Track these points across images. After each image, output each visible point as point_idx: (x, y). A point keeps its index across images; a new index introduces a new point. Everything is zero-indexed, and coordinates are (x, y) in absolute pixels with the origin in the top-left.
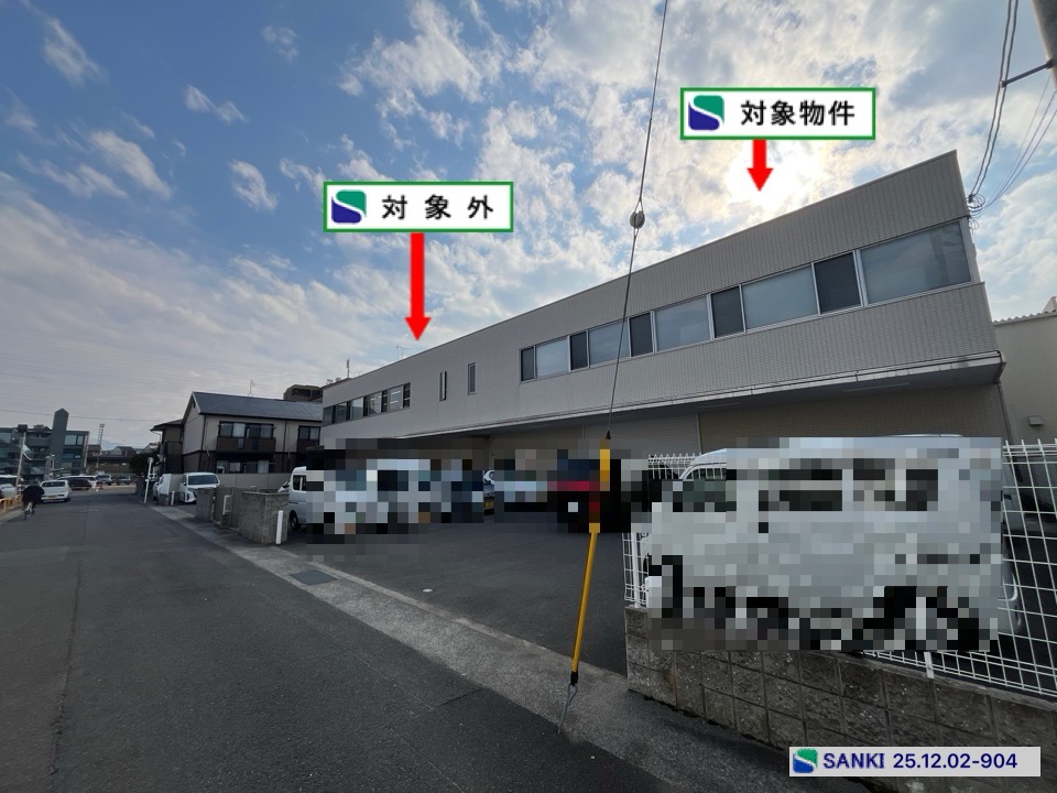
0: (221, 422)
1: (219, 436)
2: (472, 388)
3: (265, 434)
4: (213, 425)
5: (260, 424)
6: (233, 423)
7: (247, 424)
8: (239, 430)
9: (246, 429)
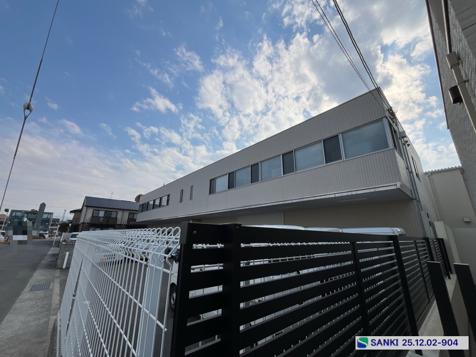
0: (94, 210)
1: (92, 216)
2: (191, 198)
3: (114, 215)
4: (90, 211)
5: (112, 211)
6: (99, 210)
7: (105, 211)
8: (102, 214)
9: (105, 213)
